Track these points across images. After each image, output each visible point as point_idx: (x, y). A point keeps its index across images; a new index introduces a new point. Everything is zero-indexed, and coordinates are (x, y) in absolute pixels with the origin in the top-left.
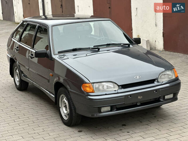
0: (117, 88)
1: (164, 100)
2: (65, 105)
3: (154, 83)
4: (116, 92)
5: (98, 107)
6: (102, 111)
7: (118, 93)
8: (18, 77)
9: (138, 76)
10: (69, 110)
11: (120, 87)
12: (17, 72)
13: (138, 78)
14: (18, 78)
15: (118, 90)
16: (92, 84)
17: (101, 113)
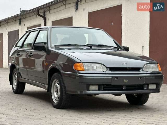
0: (105, 69)
1: (147, 88)
2: (56, 90)
3: (139, 71)
4: (104, 73)
5: (87, 84)
6: (90, 89)
7: (106, 74)
8: (16, 81)
9: (125, 63)
10: (59, 93)
11: (108, 69)
12: (16, 77)
13: (125, 64)
14: (16, 83)
15: (106, 71)
16: (83, 63)
17: (89, 90)
